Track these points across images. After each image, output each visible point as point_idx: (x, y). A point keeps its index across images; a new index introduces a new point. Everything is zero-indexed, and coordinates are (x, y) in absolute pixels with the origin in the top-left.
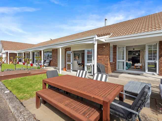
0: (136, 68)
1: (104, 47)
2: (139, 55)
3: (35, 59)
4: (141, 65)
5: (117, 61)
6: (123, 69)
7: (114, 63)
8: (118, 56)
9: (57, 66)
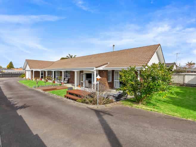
3: (56, 77)
5: (114, 81)
6: (118, 86)
8: (115, 78)
9: (74, 84)
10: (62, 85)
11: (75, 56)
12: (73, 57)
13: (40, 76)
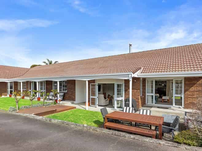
0: (164, 102)
1: (135, 81)
2: (165, 86)
4: (168, 99)
5: (147, 94)
6: (153, 103)
7: (143, 97)
8: (147, 90)
9: (75, 101)
10: (57, 104)
11: (56, 62)
12: (53, 63)
13: (9, 90)
